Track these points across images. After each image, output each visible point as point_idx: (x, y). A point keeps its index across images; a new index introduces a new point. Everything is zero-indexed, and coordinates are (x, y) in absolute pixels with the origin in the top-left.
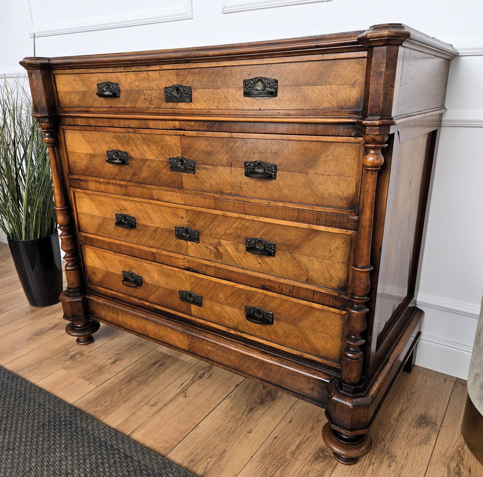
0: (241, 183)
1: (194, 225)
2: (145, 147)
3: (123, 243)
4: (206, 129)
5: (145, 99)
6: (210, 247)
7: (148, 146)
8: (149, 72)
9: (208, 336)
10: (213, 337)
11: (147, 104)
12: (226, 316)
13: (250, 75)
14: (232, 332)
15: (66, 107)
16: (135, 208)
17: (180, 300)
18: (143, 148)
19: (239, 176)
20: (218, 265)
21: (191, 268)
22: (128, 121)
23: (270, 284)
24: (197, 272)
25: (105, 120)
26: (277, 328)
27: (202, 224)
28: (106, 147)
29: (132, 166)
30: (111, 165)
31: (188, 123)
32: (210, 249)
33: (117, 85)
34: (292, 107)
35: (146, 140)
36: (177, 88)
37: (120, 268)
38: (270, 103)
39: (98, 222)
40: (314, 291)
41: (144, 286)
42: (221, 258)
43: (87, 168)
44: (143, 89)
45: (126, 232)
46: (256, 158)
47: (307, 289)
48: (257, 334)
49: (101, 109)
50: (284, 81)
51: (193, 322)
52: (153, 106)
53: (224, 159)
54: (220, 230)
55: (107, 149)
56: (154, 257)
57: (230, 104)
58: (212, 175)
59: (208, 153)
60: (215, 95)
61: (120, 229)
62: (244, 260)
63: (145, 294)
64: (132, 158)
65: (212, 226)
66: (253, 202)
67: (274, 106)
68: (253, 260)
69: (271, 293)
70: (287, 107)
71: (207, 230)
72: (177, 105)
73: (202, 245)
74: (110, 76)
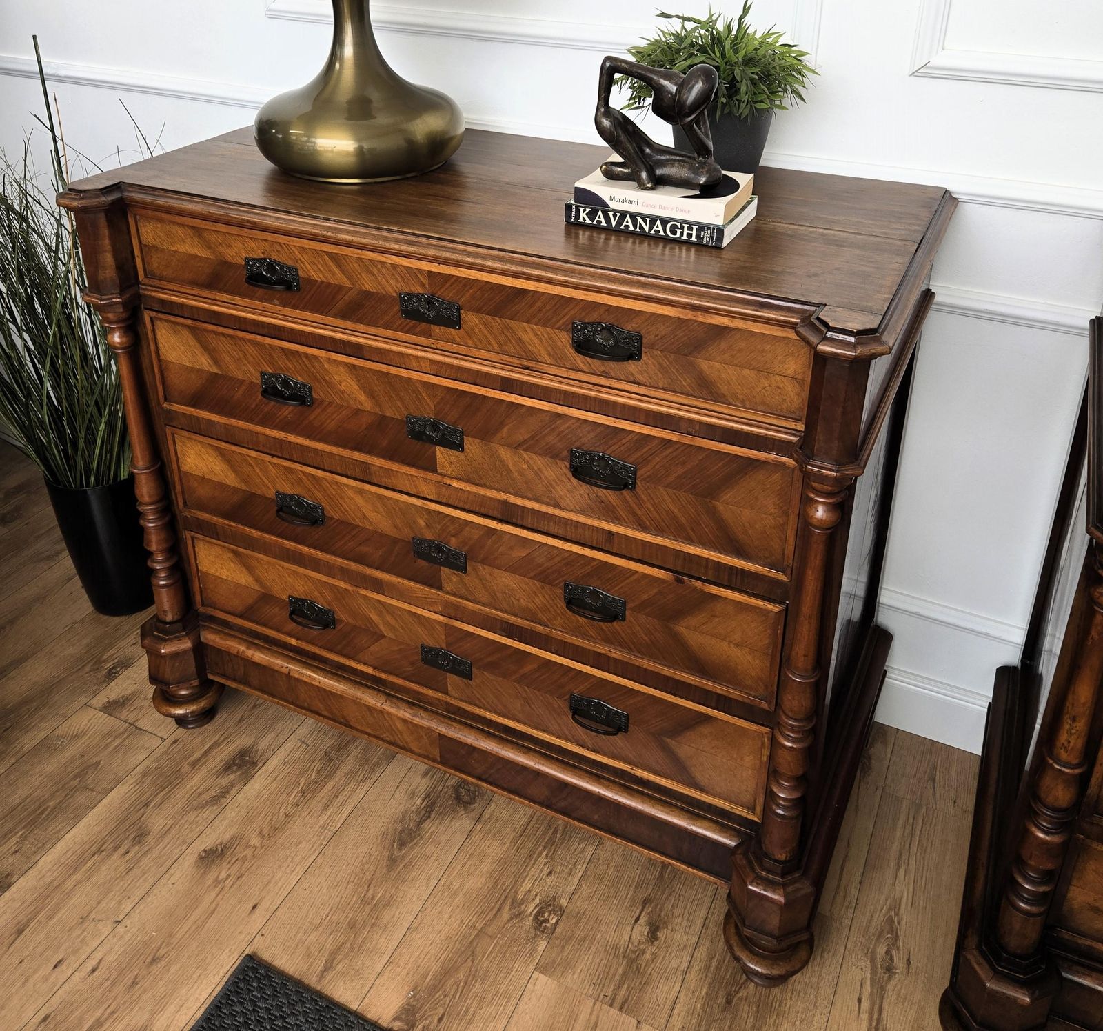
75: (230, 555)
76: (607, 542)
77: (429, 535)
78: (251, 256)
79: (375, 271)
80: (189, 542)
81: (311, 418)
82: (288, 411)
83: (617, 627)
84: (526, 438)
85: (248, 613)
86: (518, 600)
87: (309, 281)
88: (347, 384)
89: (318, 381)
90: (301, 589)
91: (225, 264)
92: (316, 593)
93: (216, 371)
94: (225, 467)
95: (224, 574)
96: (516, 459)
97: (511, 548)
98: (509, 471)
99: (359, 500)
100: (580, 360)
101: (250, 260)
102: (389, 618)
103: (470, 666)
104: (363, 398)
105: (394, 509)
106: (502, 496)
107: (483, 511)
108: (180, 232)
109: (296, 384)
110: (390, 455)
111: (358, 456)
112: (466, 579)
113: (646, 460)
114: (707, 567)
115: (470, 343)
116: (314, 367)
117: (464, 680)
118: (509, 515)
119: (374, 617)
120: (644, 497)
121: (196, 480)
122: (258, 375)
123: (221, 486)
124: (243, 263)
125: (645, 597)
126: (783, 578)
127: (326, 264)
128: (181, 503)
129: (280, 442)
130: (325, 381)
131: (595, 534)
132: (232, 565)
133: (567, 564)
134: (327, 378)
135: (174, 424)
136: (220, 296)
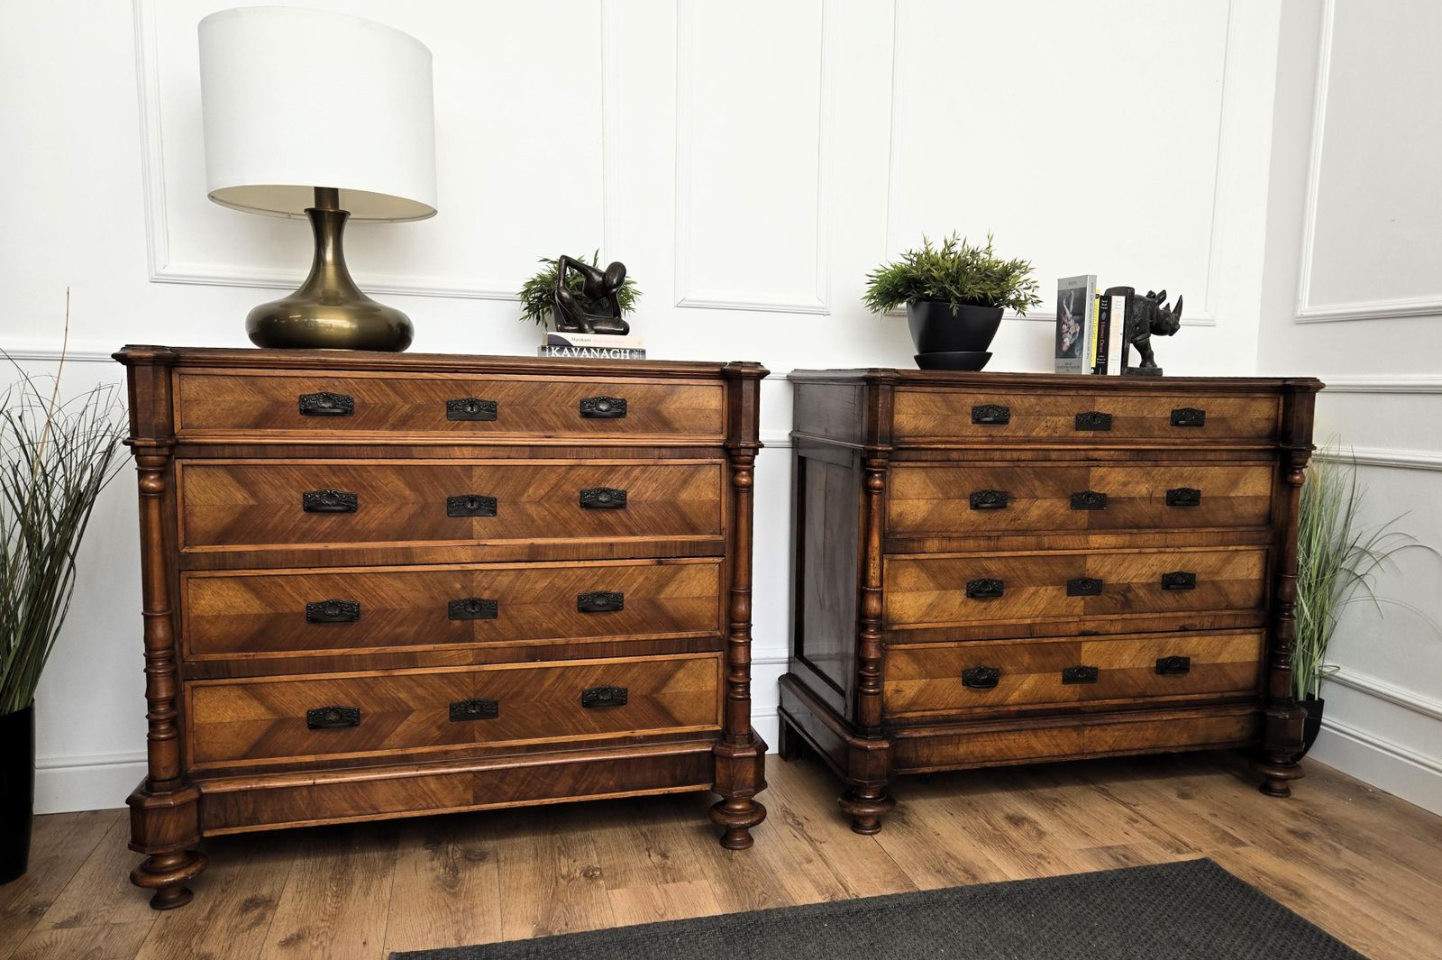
0: (1161, 513)
1: (1097, 572)
2: (1037, 483)
3: (975, 624)
4: (1128, 458)
5: (1047, 427)
6: (1115, 596)
7: (1041, 481)
8: (1058, 398)
9: (1115, 716)
10: (1121, 716)
11: (1049, 432)
12: (1131, 682)
13: (1178, 406)
14: (1140, 701)
15: (905, 437)
16: (1005, 566)
17: (1063, 683)
18: (1033, 485)
19: (1160, 506)
20: (1127, 616)
21: (1088, 631)
22: (1018, 453)
23: (1191, 621)
24: (1097, 634)
25: (979, 452)
26: (1193, 675)
27: (1107, 568)
28: (969, 489)
29: (1012, 510)
30: (974, 512)
31: (1107, 453)
32: (1116, 600)
33: (1008, 409)
34: (1218, 436)
35: (1041, 475)
36: (1095, 416)
37: (959, 665)
38: (1196, 433)
39: (929, 601)
40: (1236, 615)
41: (1002, 682)
42: (1130, 607)
43: (925, 520)
44: (1046, 415)
45: (984, 605)
46: (1179, 486)
47: (1229, 615)
48: (1171, 692)
49: (975, 439)
50: (1211, 412)
51: (1083, 709)
52: (1057, 435)
53: (1143, 489)
54: (1132, 572)
55: (971, 491)
56: (1030, 631)
57: (1156, 432)
58: (1127, 508)
59: (1125, 484)
60: (1139, 424)
61: (972, 603)
62: (1159, 602)
63: (1001, 696)
64: (1013, 499)
65: (1121, 569)
66: (1176, 531)
67: (1200, 435)
68: (1169, 599)
69: (1190, 633)
70: (1212, 436)
71: (1114, 575)
72: (1091, 434)
73: (1104, 597)
74: (996, 398)
75: (240, 692)
76: (610, 552)
77: (464, 596)
78: (307, 393)
79: (427, 388)
80: (188, 694)
81: (354, 523)
82: (329, 522)
83: (618, 618)
84: (546, 491)
85: (256, 749)
86: (541, 625)
87: (364, 405)
88: (396, 484)
89: (364, 487)
90: (323, 698)
91: (278, 404)
92: (341, 696)
93: (252, 502)
94: (248, 596)
95: (229, 716)
96: (539, 509)
97: (536, 582)
98: (533, 520)
99: (398, 584)
100: (584, 422)
101: (305, 396)
102: (419, 691)
103: (496, 703)
104: (407, 492)
105: (432, 582)
106: (529, 541)
107: (514, 558)
108: (229, 383)
109: (341, 495)
110: (431, 536)
111: (400, 544)
112: (496, 622)
113: (631, 485)
114: (676, 548)
115: (503, 428)
116: (361, 477)
117: (491, 720)
118: (534, 554)
119: (403, 695)
120: (632, 512)
121: (208, 621)
122: (300, 497)
123: (241, 618)
124: (297, 400)
125: (636, 585)
126: (721, 538)
127: (381, 389)
128: (186, 651)
129: (319, 552)
130: (371, 486)
131: (600, 549)
132: (240, 703)
133: (580, 580)
134: (374, 484)
135: (191, 568)
136: (269, 431)
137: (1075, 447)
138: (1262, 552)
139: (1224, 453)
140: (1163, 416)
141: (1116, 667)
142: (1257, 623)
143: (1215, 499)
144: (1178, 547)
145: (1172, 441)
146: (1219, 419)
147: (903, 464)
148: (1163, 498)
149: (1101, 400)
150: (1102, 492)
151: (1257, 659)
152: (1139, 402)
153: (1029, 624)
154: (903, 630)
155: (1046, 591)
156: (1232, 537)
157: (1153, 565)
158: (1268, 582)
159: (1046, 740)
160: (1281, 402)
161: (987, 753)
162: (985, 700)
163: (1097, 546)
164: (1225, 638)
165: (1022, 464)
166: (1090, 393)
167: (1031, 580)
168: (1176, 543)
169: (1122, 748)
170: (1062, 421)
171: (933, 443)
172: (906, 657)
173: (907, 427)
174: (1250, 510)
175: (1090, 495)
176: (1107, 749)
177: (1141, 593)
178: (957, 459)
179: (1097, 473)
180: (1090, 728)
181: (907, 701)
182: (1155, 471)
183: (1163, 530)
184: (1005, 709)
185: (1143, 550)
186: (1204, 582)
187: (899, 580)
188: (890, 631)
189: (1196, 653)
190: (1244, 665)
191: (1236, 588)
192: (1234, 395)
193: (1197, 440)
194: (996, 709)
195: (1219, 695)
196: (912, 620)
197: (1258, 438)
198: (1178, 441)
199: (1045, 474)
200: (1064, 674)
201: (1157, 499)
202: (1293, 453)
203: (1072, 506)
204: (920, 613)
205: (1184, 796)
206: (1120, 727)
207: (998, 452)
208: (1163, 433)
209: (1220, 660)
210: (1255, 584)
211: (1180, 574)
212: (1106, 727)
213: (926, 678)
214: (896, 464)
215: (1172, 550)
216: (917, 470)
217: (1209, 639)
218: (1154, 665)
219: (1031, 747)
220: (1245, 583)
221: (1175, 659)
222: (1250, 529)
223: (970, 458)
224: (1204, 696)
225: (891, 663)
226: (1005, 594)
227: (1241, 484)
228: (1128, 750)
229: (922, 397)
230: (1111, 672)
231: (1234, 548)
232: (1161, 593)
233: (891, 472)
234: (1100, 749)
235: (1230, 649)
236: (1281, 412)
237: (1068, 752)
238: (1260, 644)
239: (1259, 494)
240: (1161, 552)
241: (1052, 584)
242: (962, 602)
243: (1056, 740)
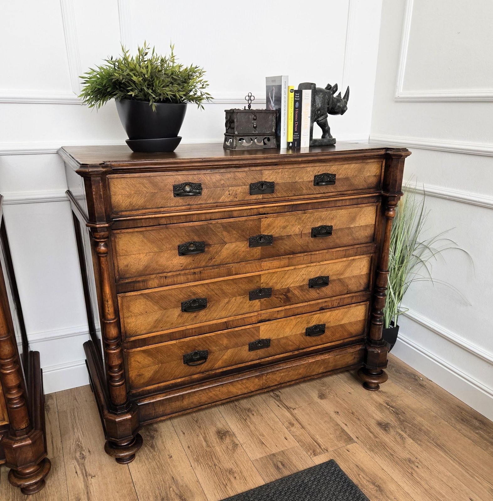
0: (308, 243)
1: (268, 284)
2: (225, 233)
3: (188, 327)
4: (286, 210)
5: (230, 194)
6: (280, 297)
7: (228, 232)
8: (236, 173)
11: (231, 198)
12: (291, 343)
13: (319, 172)
15: (122, 211)
16: (207, 289)
17: (249, 351)
18: (222, 235)
19: (307, 238)
20: (288, 307)
21: (263, 320)
22: (210, 215)
23: (326, 304)
24: (269, 320)
25: (182, 217)
26: (328, 333)
27: (274, 281)
28: (177, 242)
29: (208, 252)
30: (182, 257)
31: (272, 209)
32: (281, 298)
33: (200, 185)
34: (344, 190)
35: (227, 228)
36: (262, 184)
37: (180, 353)
38: (331, 188)
39: (155, 319)
40: (352, 297)
41: (210, 357)
42: (290, 301)
43: (146, 267)
44: (228, 186)
45: (194, 315)
46: (319, 224)
47: (349, 297)
48: (314, 344)
49: (178, 208)
50: (340, 175)
51: (261, 364)
52: (237, 200)
53: (296, 229)
54: (290, 281)
55: (179, 243)
56: (226, 326)
57: (304, 191)
58: (286, 242)
59: (284, 228)
60: (292, 187)
61: (186, 315)
62: (307, 296)
63: (210, 365)
64: (209, 245)
65: (283, 279)
66: (317, 253)
67: (333, 190)
68: (313, 293)
69: (326, 310)
70: (341, 190)
71: (279, 284)
72: (260, 196)
73: (273, 298)
74: (191, 177)
137: (249, 207)
138: (368, 258)
139: (348, 201)
140: (309, 180)
141: (281, 336)
142: (365, 299)
143: (341, 230)
144: (319, 262)
145: (314, 196)
146: (345, 178)
147: (123, 231)
148: (309, 233)
149: (266, 172)
150: (270, 234)
151: (364, 318)
152: (293, 171)
153: (226, 322)
154: (138, 340)
155: (235, 300)
156: (351, 252)
157: (303, 274)
158: (372, 275)
159: (239, 386)
160: (384, 164)
161: (202, 401)
162: (199, 369)
163: (267, 268)
164: (346, 310)
165: (213, 222)
166: (259, 168)
167: (225, 294)
168: (318, 260)
169: (285, 381)
170: (240, 189)
171: (144, 214)
172: (142, 354)
173: (123, 204)
174: (362, 234)
175: (261, 237)
176: (276, 383)
177: (296, 292)
178: (165, 223)
179: (265, 222)
180: (266, 375)
181: (146, 380)
182: (304, 217)
183: (310, 253)
184: (213, 372)
185: (297, 267)
186: (334, 280)
187: (132, 308)
188: (129, 342)
189: (329, 321)
190: (356, 323)
191: (353, 280)
192: (354, 162)
193: (331, 194)
194: (207, 373)
195: (341, 341)
196: (144, 332)
197: (368, 189)
198: (319, 196)
199: (230, 227)
200: (249, 346)
201: (305, 234)
202: (389, 198)
203: (250, 245)
204: (149, 327)
205: (322, 396)
206: (284, 371)
207: (195, 216)
208: (309, 192)
209: (343, 322)
210: (364, 277)
211: (320, 278)
212: (275, 372)
213: (158, 364)
214: (118, 231)
215: (315, 264)
216: (136, 234)
217: (337, 312)
218: (304, 331)
219: (229, 392)
220: (359, 277)
221: (316, 327)
222: (361, 246)
223: (175, 222)
224: (333, 344)
225: (132, 360)
226: (208, 306)
227: (357, 219)
228: (289, 382)
229: (133, 181)
230: (279, 340)
231: (352, 258)
232: (308, 290)
233: (115, 237)
234: (273, 384)
235: (349, 316)
236: (383, 170)
237: (253, 390)
238: (366, 310)
239: (368, 223)
240: (308, 267)
241: (239, 295)
242: (179, 315)
243: (245, 385)
